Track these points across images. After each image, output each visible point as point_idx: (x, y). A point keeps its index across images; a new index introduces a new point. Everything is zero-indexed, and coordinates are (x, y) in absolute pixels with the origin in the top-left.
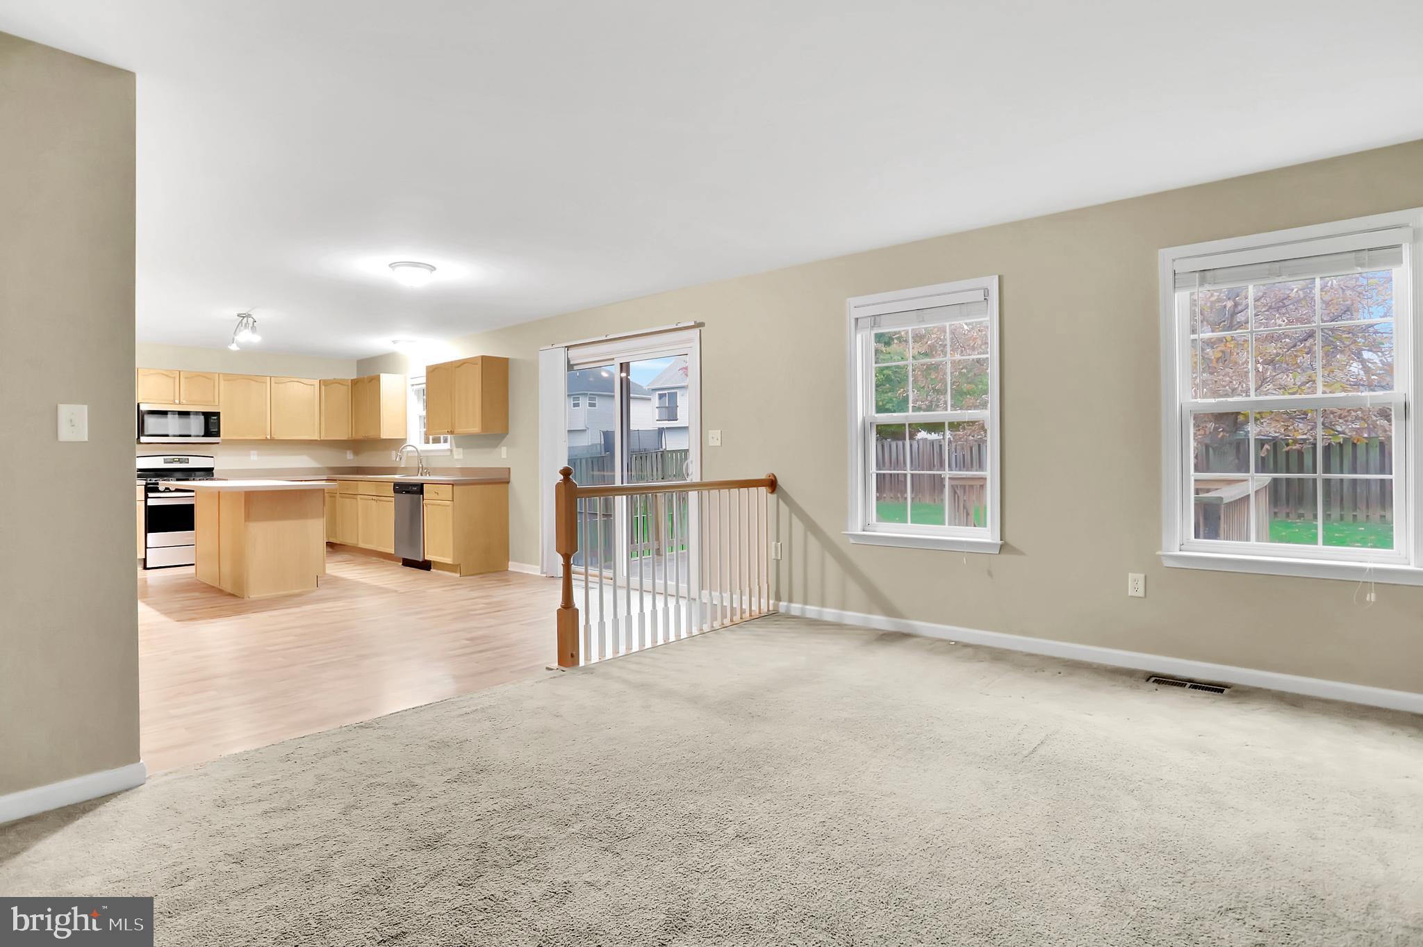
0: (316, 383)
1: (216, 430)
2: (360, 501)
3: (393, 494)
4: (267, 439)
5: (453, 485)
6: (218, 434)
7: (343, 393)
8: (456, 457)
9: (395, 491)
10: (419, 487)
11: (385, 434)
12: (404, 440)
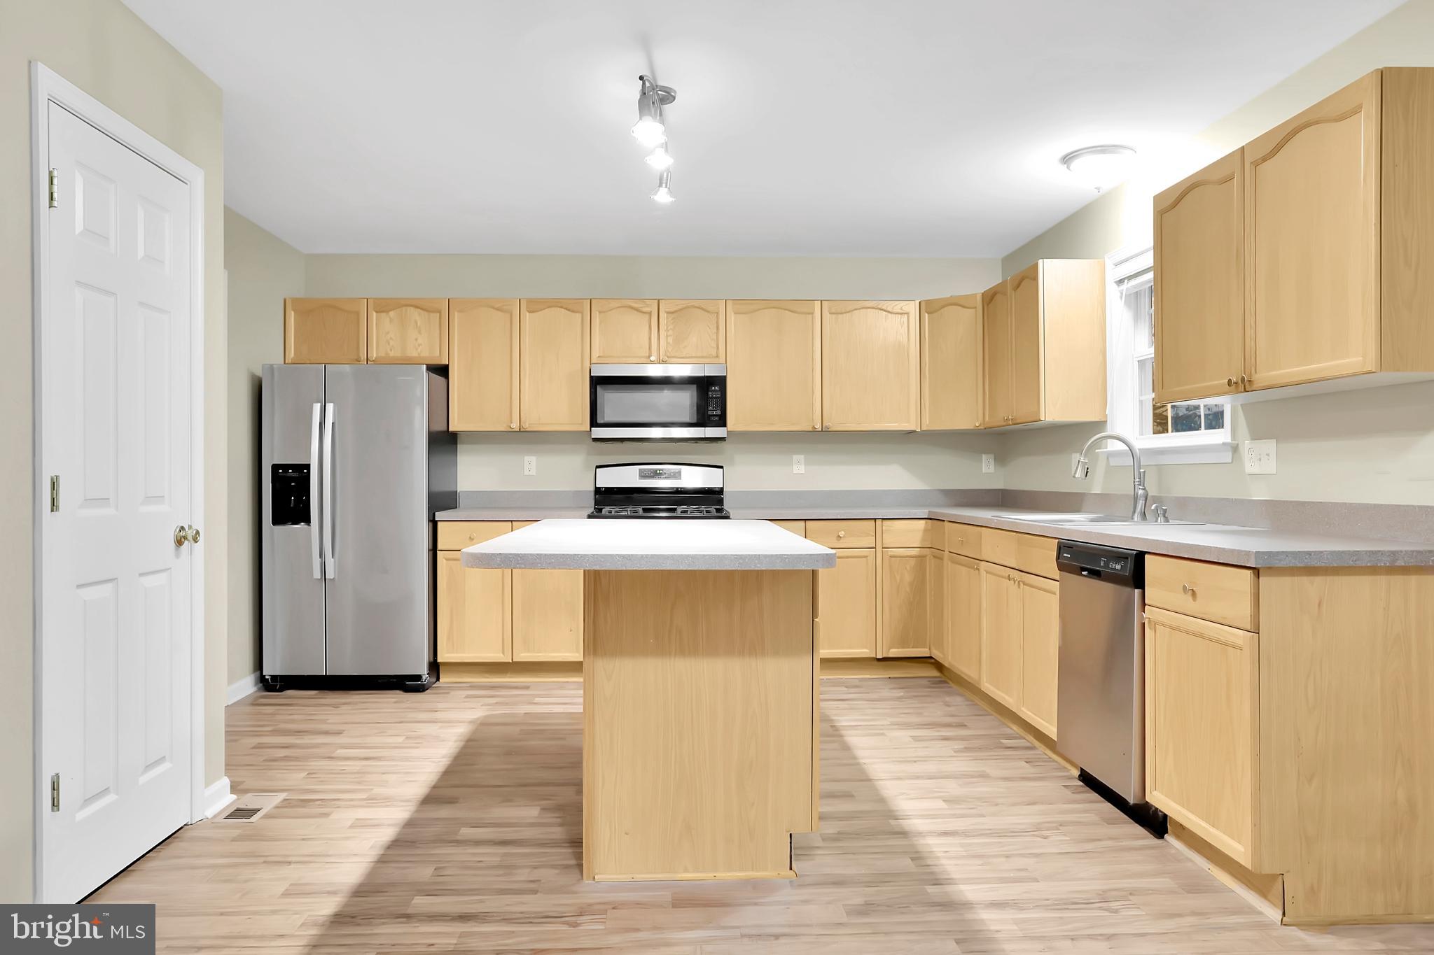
0: (913, 308)
1: (719, 412)
2: (987, 582)
3: (1056, 573)
4: (814, 431)
5: (1256, 571)
6: (722, 421)
7: (965, 324)
8: (1250, 467)
9: (1062, 567)
10: (1130, 563)
11: (1053, 410)
12: (1099, 425)
